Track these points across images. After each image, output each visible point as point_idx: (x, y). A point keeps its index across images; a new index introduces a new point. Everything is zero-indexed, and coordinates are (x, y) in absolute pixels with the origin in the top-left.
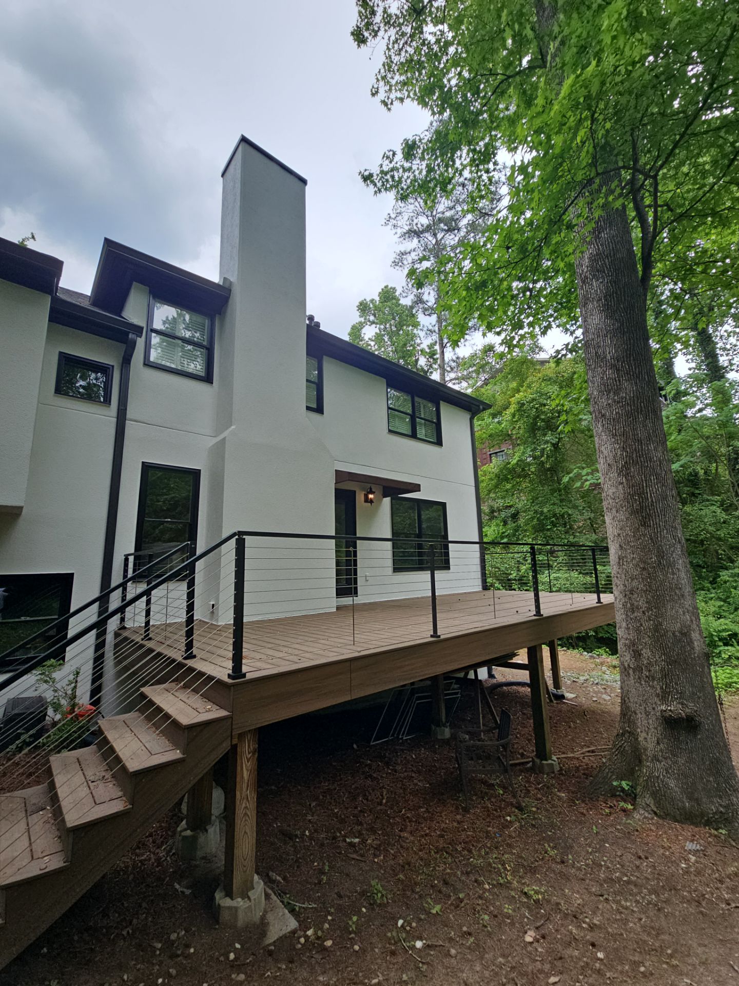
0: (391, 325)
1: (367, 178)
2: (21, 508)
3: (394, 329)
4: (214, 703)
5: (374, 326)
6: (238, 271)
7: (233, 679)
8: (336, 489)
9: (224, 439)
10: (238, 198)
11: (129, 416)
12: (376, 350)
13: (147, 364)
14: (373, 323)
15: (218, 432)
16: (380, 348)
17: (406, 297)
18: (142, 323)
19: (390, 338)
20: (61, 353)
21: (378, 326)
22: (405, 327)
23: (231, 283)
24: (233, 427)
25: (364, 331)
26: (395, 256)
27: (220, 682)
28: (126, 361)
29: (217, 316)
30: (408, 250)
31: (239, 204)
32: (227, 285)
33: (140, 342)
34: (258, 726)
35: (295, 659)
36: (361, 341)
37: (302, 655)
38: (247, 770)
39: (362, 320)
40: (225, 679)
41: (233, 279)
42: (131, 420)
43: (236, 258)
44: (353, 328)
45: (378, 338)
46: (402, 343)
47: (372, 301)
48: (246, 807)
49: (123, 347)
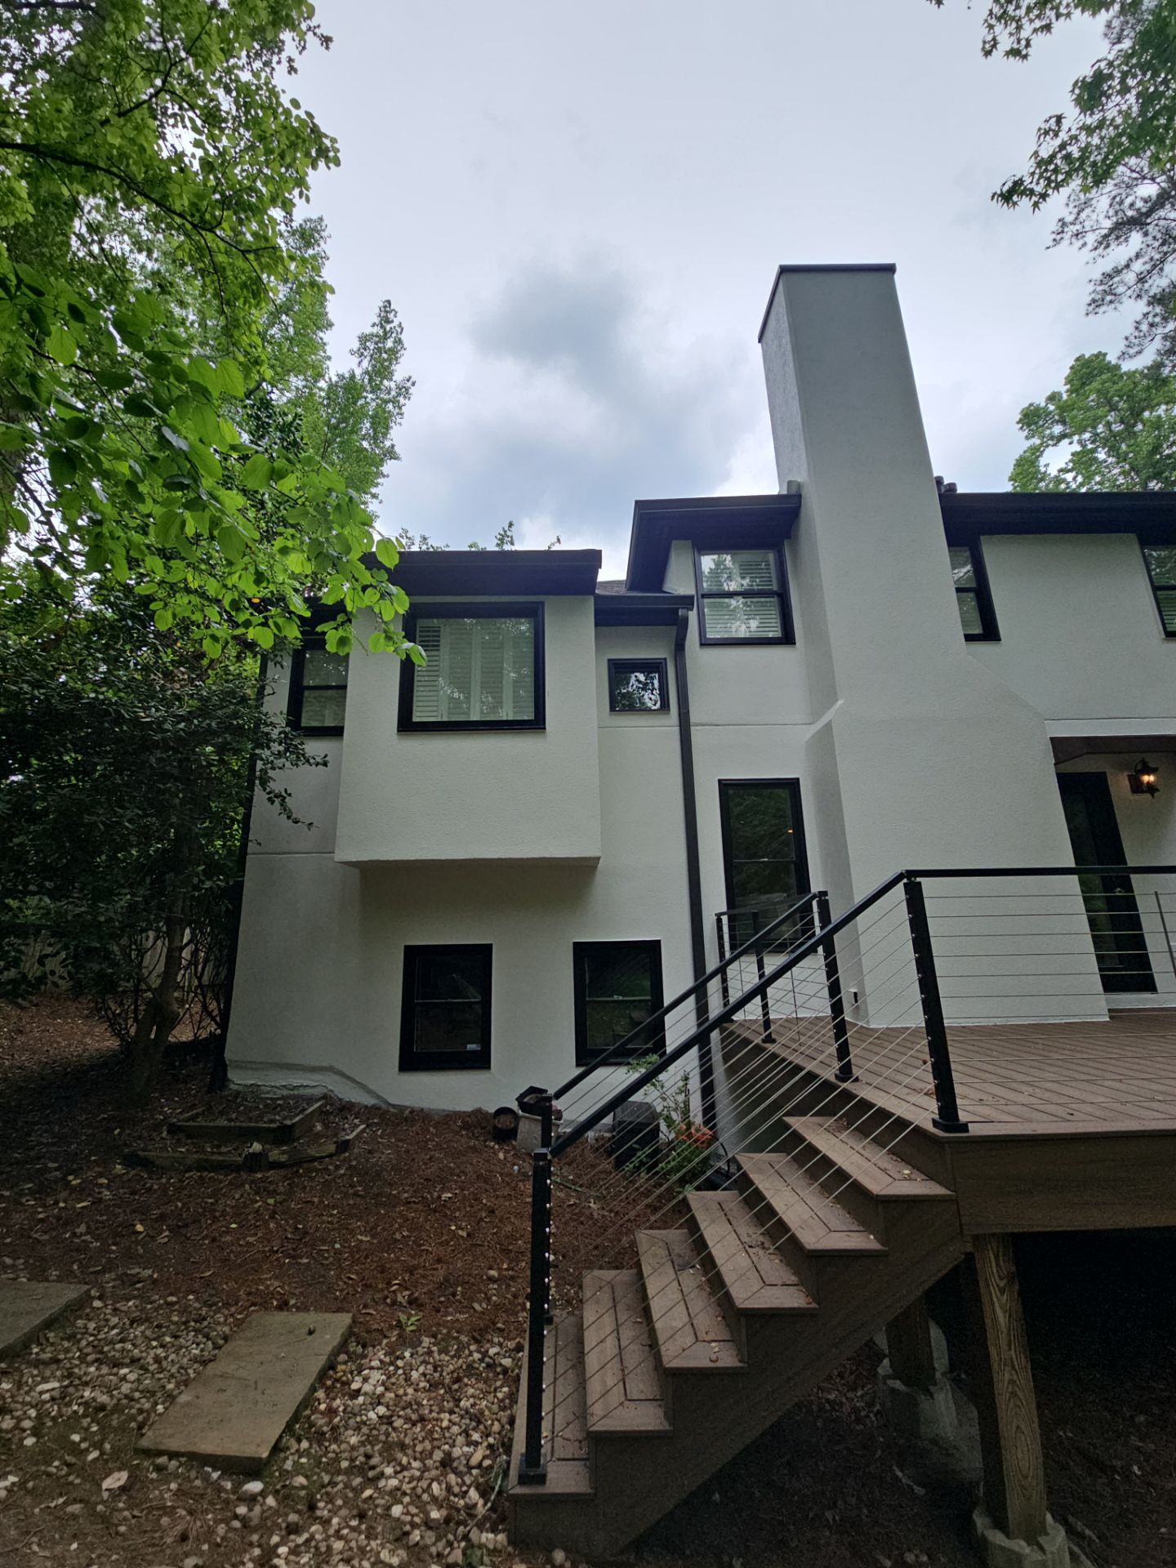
0: (1109, 424)
1: (1011, 194)
2: (598, 859)
3: (1117, 428)
4: (913, 1167)
5: (1066, 441)
6: (809, 464)
7: (946, 1131)
8: (1058, 775)
9: (830, 721)
10: (790, 357)
11: (693, 719)
12: (1082, 485)
13: (705, 643)
14: (1063, 436)
15: (816, 715)
16: (1088, 478)
17: (1140, 352)
18: (691, 591)
19: (1113, 450)
20: (609, 660)
21: (1076, 438)
22: (1146, 414)
23: (799, 485)
24: (840, 702)
25: (1042, 461)
26: (1091, 288)
27: (918, 1130)
28: (679, 647)
29: (786, 542)
30: (1123, 263)
31: (792, 365)
32: (793, 492)
33: (693, 616)
34: (1009, 1230)
35: (1061, 1111)
36: (1042, 480)
37: (1074, 1106)
38: (1005, 1312)
39: (1036, 441)
40: (929, 1127)
41: (801, 477)
42: (697, 725)
43: (802, 446)
44: (1020, 463)
45: (1083, 461)
46: (1146, 449)
47: (1053, 398)
48: (1012, 1382)
49: (674, 629)
